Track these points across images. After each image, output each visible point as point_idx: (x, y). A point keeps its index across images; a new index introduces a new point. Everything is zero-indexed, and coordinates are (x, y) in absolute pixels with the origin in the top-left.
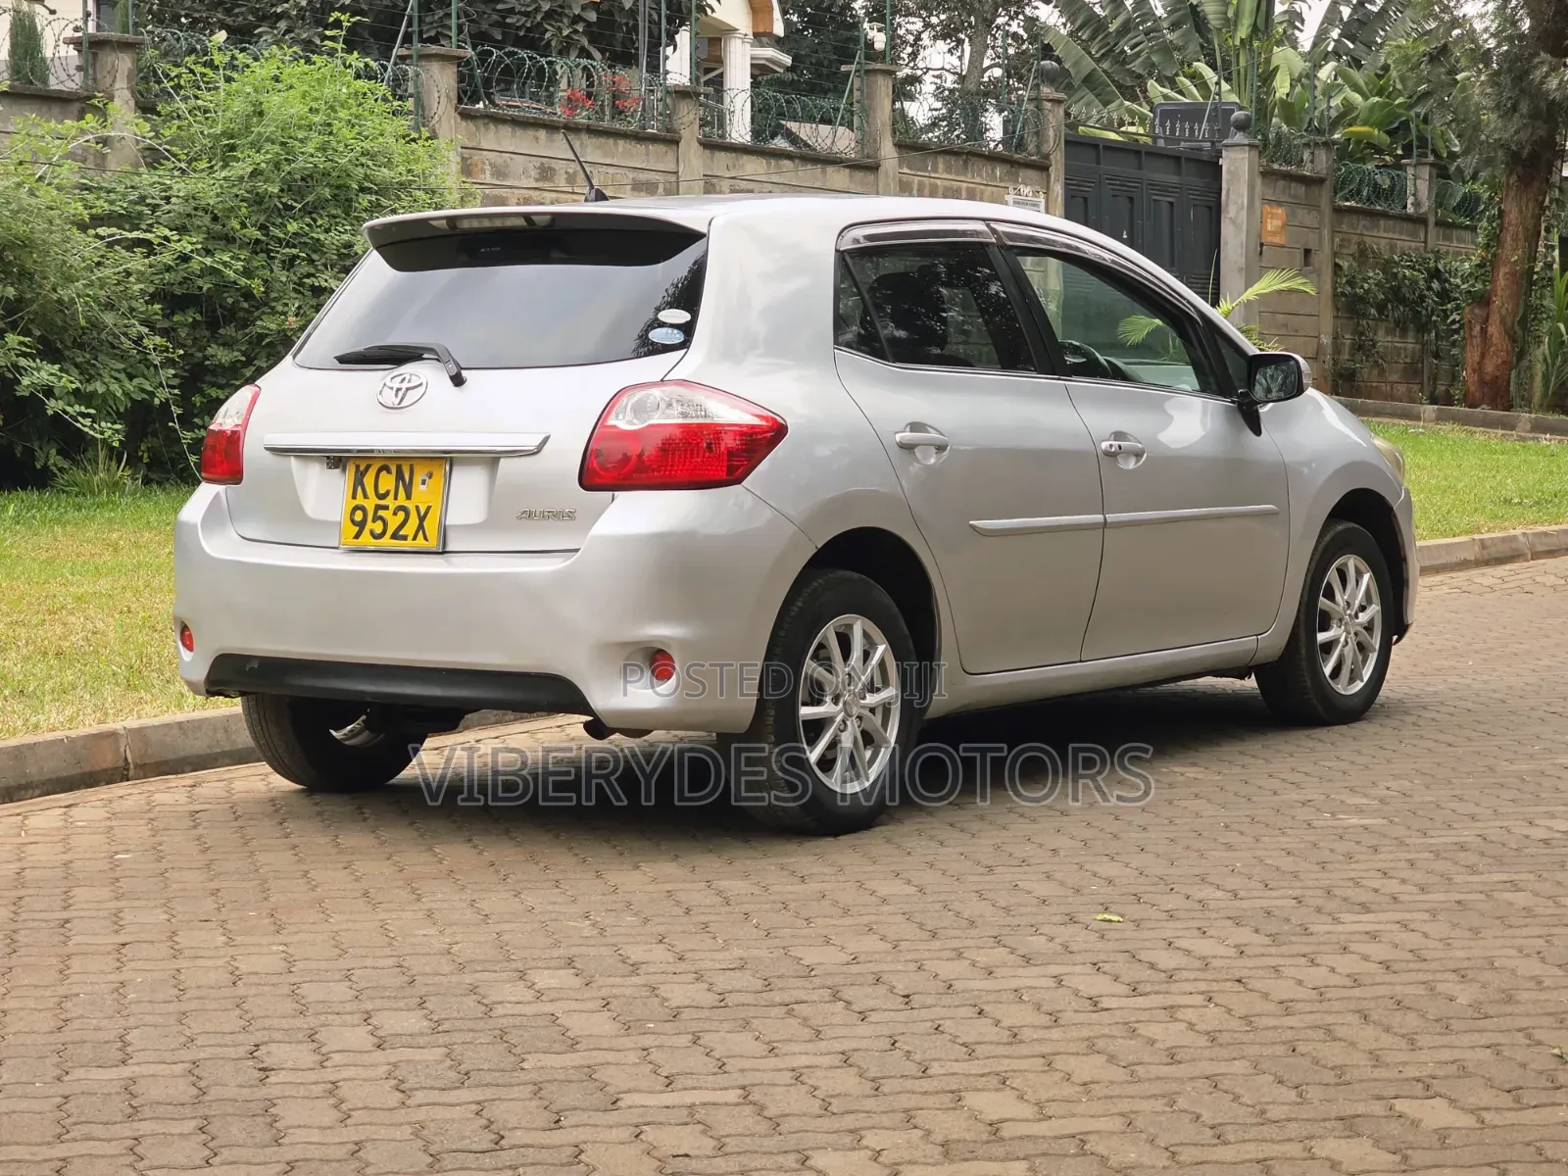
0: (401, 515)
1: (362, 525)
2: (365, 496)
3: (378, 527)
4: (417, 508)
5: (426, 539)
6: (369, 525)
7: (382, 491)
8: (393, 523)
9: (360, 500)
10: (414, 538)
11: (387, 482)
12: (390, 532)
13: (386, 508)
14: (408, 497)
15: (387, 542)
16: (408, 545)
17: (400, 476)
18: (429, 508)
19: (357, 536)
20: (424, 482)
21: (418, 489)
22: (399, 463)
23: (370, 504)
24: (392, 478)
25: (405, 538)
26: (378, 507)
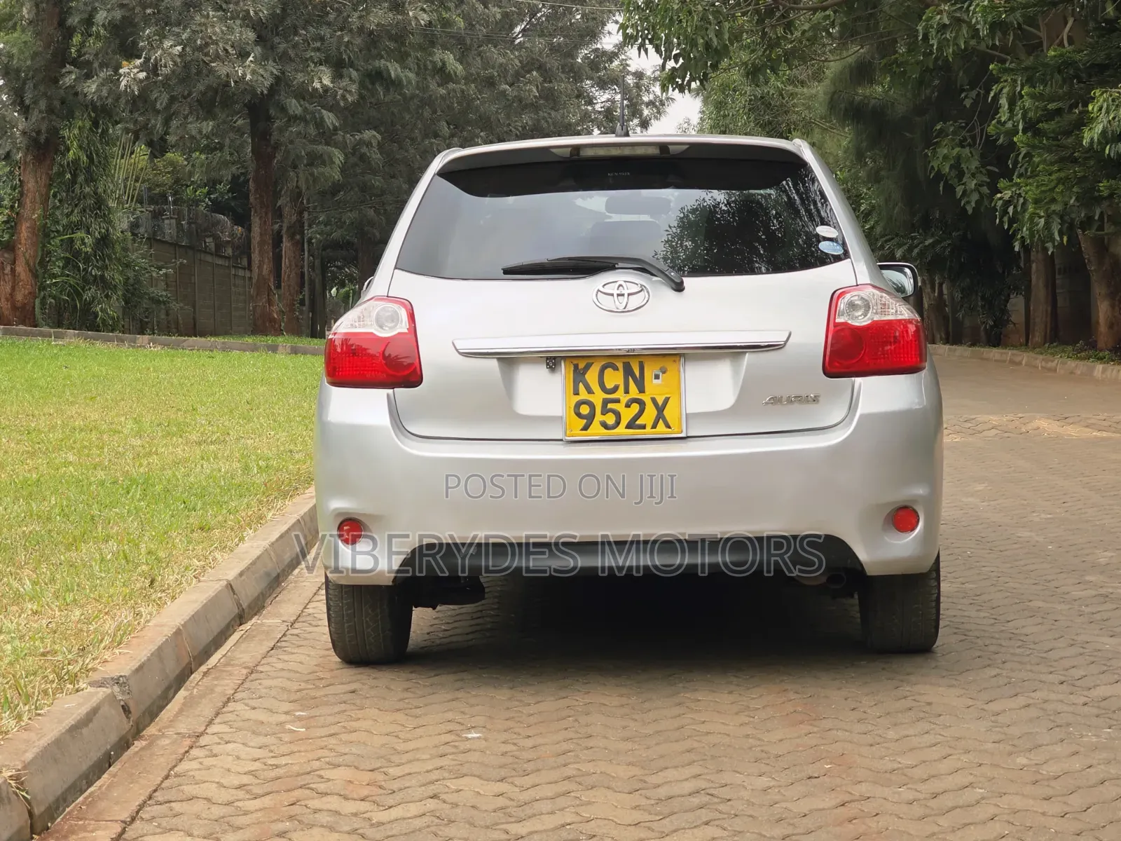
0: (635, 408)
1: (590, 418)
2: (590, 391)
3: (611, 419)
4: (654, 400)
5: (668, 426)
6: (599, 417)
7: (609, 386)
8: (627, 415)
9: (584, 395)
10: (654, 426)
11: (614, 378)
12: (624, 422)
13: (617, 401)
14: (642, 390)
15: (621, 431)
16: (648, 432)
17: (628, 371)
18: (667, 400)
19: (585, 428)
20: (657, 377)
21: (650, 383)
22: (626, 360)
23: (598, 398)
24: (620, 374)
25: (644, 427)
26: (606, 402)
